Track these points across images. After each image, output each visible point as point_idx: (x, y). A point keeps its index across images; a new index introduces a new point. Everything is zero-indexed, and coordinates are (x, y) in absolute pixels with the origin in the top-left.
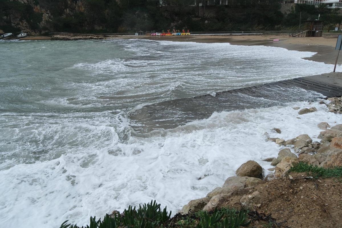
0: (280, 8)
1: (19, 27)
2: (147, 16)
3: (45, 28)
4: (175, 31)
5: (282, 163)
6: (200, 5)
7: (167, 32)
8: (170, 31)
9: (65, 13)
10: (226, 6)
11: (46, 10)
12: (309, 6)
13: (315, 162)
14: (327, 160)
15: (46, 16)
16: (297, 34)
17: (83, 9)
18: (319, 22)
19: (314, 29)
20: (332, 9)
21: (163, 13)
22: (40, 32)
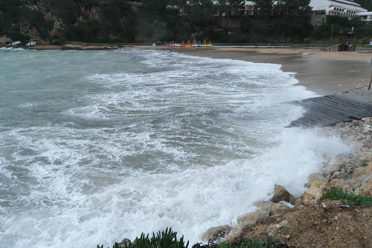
0: (310, 20)
1: (28, 35)
2: (166, 26)
3: (56, 37)
4: (196, 42)
5: (311, 189)
6: (224, 15)
7: (187, 43)
8: (190, 42)
9: (78, 21)
10: (252, 17)
11: (58, 18)
12: (342, 18)
13: (349, 188)
14: (363, 187)
15: (57, 24)
16: (328, 48)
17: (98, 17)
18: (352, 35)
19: (347, 43)
20: (366, 21)
21: (183, 23)
22: (51, 41)
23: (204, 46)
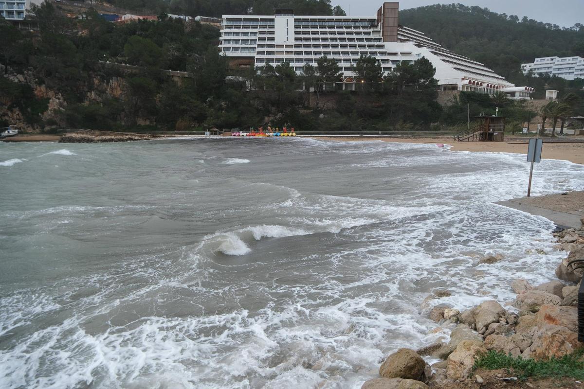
0: (436, 98)
1: (6, 120)
2: (226, 106)
3: (51, 122)
4: (272, 129)
5: (458, 353)
6: (312, 90)
7: (258, 130)
8: (263, 130)
9: (88, 99)
10: (352, 92)
11: (56, 93)
12: (481, 94)
13: (514, 349)
14: (535, 346)
15: (55, 103)
16: (465, 137)
17: (120, 92)
18: (497, 119)
19: (491, 130)
20: (515, 100)
21: (251, 101)
22: (43, 127)
23: (284, 136)
